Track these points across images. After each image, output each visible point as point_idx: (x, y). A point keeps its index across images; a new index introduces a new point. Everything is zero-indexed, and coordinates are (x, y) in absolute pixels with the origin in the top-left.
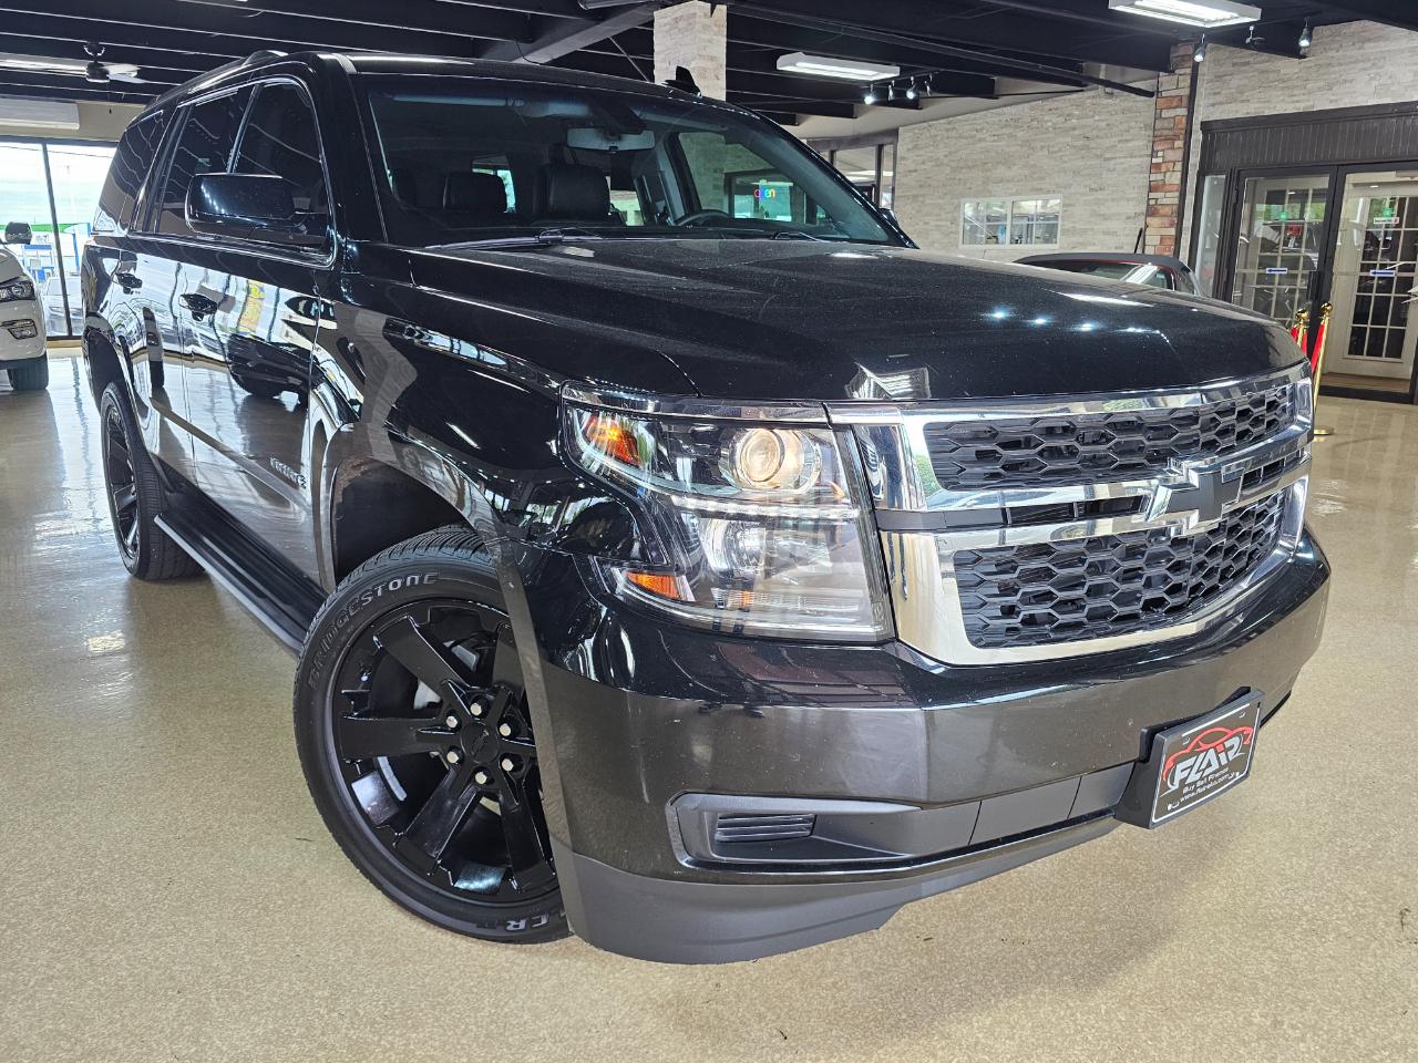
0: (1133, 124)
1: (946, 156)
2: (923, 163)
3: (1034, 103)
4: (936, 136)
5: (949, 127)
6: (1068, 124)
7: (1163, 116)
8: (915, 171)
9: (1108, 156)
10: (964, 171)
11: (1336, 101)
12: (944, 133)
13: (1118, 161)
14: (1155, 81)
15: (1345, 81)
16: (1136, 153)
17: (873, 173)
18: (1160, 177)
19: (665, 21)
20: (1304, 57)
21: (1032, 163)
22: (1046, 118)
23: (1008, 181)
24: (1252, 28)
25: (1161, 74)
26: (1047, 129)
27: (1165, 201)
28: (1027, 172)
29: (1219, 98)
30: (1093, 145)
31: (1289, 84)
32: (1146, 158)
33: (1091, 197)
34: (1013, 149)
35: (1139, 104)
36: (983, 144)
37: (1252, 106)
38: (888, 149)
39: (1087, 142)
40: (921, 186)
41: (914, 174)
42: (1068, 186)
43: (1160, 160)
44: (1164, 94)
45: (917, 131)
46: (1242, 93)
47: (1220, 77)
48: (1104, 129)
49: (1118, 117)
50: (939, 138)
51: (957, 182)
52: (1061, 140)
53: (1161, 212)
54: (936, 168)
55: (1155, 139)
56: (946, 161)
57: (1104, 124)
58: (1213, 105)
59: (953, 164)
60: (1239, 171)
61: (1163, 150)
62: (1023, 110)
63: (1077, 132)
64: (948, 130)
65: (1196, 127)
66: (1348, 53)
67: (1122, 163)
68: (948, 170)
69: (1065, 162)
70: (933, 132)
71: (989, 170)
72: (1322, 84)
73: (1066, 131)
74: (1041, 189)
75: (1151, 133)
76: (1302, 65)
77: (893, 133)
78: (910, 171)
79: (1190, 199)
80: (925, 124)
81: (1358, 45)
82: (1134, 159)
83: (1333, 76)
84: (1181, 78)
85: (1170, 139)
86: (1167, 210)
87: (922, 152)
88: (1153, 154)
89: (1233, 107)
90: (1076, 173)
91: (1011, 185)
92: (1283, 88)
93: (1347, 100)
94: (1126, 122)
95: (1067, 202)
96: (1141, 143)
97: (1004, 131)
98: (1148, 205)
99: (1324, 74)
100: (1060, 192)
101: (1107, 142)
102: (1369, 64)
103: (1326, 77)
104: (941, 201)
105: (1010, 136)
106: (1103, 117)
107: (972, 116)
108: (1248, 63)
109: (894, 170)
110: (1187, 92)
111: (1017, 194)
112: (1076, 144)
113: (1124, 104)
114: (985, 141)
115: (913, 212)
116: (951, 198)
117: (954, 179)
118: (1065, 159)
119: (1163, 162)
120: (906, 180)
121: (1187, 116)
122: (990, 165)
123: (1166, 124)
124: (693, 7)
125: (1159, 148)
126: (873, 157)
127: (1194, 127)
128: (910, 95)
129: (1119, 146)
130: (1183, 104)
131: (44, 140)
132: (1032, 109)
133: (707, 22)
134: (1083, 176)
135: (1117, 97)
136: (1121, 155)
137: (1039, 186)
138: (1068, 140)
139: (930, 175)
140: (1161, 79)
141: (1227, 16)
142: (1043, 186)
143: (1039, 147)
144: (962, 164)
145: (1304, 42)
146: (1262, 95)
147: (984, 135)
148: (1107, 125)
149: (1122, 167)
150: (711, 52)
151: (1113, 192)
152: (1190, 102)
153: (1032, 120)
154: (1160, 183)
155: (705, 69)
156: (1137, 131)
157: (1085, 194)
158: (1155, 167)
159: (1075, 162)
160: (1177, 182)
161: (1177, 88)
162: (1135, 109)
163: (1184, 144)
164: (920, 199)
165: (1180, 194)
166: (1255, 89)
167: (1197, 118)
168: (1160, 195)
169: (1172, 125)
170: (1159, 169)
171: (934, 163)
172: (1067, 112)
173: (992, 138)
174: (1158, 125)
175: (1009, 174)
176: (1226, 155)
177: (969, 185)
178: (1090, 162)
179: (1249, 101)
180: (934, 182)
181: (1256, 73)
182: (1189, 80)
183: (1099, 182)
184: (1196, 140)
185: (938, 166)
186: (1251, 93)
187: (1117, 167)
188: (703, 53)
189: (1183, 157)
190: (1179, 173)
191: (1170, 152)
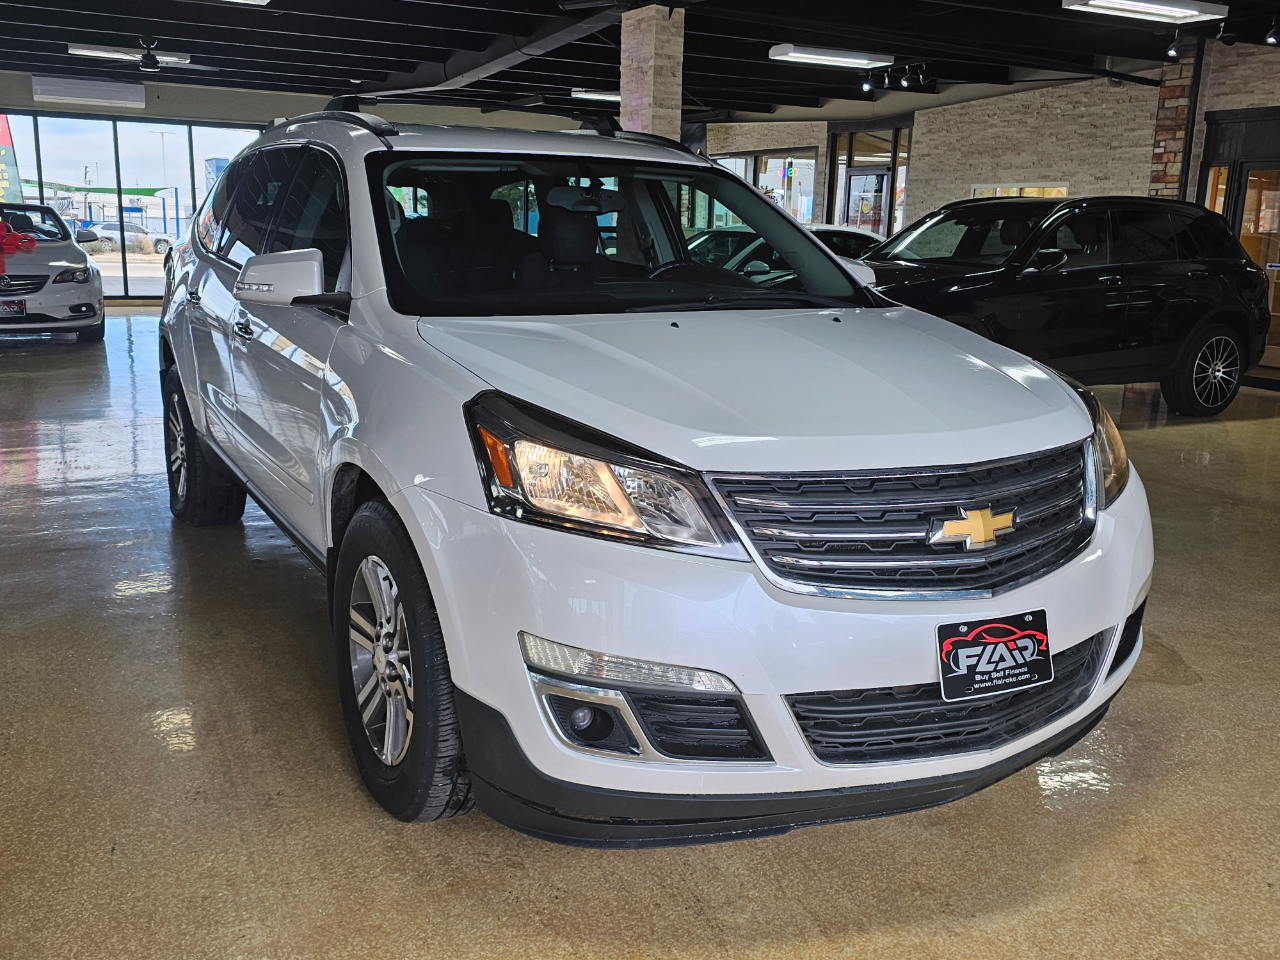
0: (1139, 113)
1: (958, 141)
2: (936, 147)
3: (1044, 90)
4: (949, 120)
5: (963, 111)
6: (1077, 112)
7: (1166, 105)
8: (929, 155)
9: (1114, 144)
10: (974, 156)
12: (958, 118)
13: (1123, 149)
14: (1159, 71)
16: (1141, 142)
18: (1161, 167)
19: (630, 22)
21: (1039, 149)
22: (1056, 105)
23: (1017, 167)
24: (1223, 25)
25: (1165, 63)
26: (1056, 115)
27: (1164, 192)
28: (1035, 159)
29: (1224, 89)
32: (1150, 148)
33: (1098, 186)
34: (1023, 135)
35: (1146, 94)
36: (994, 130)
37: (1256, 97)
38: (905, 132)
39: (1094, 131)
40: (933, 170)
41: (927, 158)
42: (1073, 174)
43: (1161, 150)
44: (1168, 84)
45: (931, 115)
46: (1246, 84)
47: (1225, 67)
48: (1111, 117)
49: (1126, 105)
50: (952, 122)
51: (967, 167)
52: (1069, 127)
54: (947, 153)
55: (1159, 129)
56: (958, 146)
57: (1111, 112)
58: (1217, 95)
59: (965, 149)
60: (1242, 163)
61: (1165, 140)
62: (1034, 97)
63: (1084, 120)
64: (961, 115)
65: (1200, 117)
67: (1128, 153)
68: (959, 155)
69: (1072, 150)
70: (947, 116)
71: (999, 156)
73: (1073, 118)
74: (1049, 176)
75: (1155, 122)
77: (906, 119)
78: (923, 155)
79: (1192, 190)
80: (940, 108)
82: (1139, 149)
84: (1184, 67)
85: (1171, 129)
87: (936, 137)
88: (1156, 145)
89: (1236, 97)
90: (1082, 161)
91: (1018, 172)
94: (1133, 111)
95: (1073, 190)
96: (1147, 132)
97: (1015, 117)
98: (1150, 194)
100: (1065, 180)
101: (1113, 131)
104: (952, 186)
105: (1021, 122)
106: (1110, 105)
107: (986, 101)
108: (1253, 54)
109: (909, 152)
110: (1188, 82)
111: (1025, 180)
112: (1084, 131)
113: (1132, 93)
114: (996, 126)
115: (925, 196)
116: (962, 183)
117: (965, 164)
118: (1072, 146)
119: (1165, 152)
120: (919, 164)
121: (1189, 107)
122: (1000, 151)
123: (1168, 114)
124: (652, 10)
125: (1162, 138)
126: (890, 138)
127: (1197, 118)
128: (904, 83)
129: (1125, 134)
130: (1187, 93)
131: (115, 117)
132: (1042, 95)
133: (665, 23)
134: (1089, 164)
135: (1124, 85)
136: (1127, 144)
137: (1047, 174)
138: (1076, 127)
139: (942, 159)
140: (1165, 68)
141: (1195, 13)
142: (1051, 174)
143: (1047, 134)
144: (973, 149)
145: (1271, 40)
146: (1266, 86)
147: (995, 121)
148: (1115, 113)
149: (1127, 155)
150: (668, 51)
151: (1118, 181)
152: (1194, 92)
153: (1042, 107)
154: (1162, 173)
155: (662, 67)
156: (1142, 120)
157: (1090, 183)
158: (1157, 158)
159: (1082, 150)
160: (1177, 173)
161: (1180, 78)
162: (1141, 98)
163: (1186, 134)
164: (932, 183)
165: (1181, 186)
166: (1259, 80)
167: (1200, 109)
168: (1160, 186)
169: (1174, 115)
170: (1161, 159)
171: (946, 148)
172: (1075, 100)
173: (1002, 124)
174: (1161, 115)
175: (1018, 160)
176: (1229, 146)
177: (979, 171)
178: (1096, 150)
179: (1253, 92)
180: (946, 167)
181: (1261, 65)
182: (1192, 70)
183: (1105, 171)
184: (1200, 131)
185: (951, 150)
186: (1255, 84)
187: (1123, 156)
188: (660, 52)
189: (1185, 148)
190: (1180, 165)
191: (1172, 143)
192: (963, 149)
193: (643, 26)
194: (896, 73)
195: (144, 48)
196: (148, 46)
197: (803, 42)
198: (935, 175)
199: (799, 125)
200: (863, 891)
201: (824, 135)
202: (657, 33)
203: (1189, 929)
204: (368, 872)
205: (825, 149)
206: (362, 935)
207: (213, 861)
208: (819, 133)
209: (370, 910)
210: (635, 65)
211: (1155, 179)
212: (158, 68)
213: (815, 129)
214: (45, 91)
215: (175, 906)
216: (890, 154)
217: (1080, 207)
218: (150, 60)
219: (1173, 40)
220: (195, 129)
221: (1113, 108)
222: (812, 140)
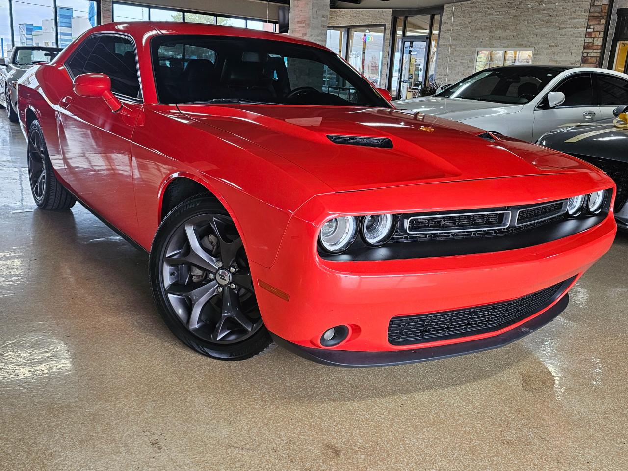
0: (578, 9)
1: (469, 22)
2: (456, 26)
4: (464, 11)
5: (473, 5)
6: (541, 7)
7: (595, 4)
8: (452, 30)
9: (562, 26)
10: (479, 32)
13: (567, 30)
16: (578, 26)
17: (427, 31)
18: (590, 40)
21: (518, 28)
23: (504, 39)
26: (528, 9)
27: (592, 55)
28: (515, 34)
32: (584, 29)
34: (508, 20)
36: (491, 16)
38: (437, 17)
39: (550, 18)
40: (454, 39)
41: (451, 32)
42: (537, 43)
43: (591, 30)
45: (454, 7)
48: (561, 11)
50: (466, 12)
51: (474, 38)
52: (536, 16)
53: (590, 61)
54: (463, 29)
55: (591, 17)
56: (469, 25)
57: (561, 8)
59: (473, 28)
61: (594, 25)
63: (545, 12)
64: (472, 7)
65: (614, 12)
67: (570, 32)
68: (470, 31)
69: (537, 29)
71: (493, 32)
73: (538, 11)
75: (587, 14)
77: (438, 9)
78: (449, 30)
79: (607, 54)
80: (459, 3)
82: (577, 29)
85: (598, 18)
86: (594, 60)
87: (456, 20)
88: (588, 27)
90: (543, 36)
91: (505, 41)
94: (575, 7)
95: (536, 53)
96: (583, 20)
97: (504, 9)
98: (583, 55)
100: (532, 47)
101: (562, 19)
104: (465, 49)
105: (507, 12)
106: (561, 4)
109: (439, 30)
111: (508, 46)
112: (544, 19)
114: (492, 15)
116: (471, 47)
117: (473, 36)
118: (537, 27)
119: (593, 32)
120: (446, 36)
121: (609, 5)
122: (494, 29)
123: (597, 9)
125: (592, 23)
126: (429, 21)
127: (613, 12)
129: (569, 21)
134: (546, 38)
136: (570, 26)
137: (521, 43)
139: (460, 33)
142: (524, 43)
143: (522, 19)
144: (478, 27)
147: (492, 11)
148: (563, 8)
151: (563, 48)
153: (520, 4)
154: (591, 44)
156: (579, 13)
157: (547, 49)
158: (589, 35)
159: (543, 29)
160: (600, 44)
163: (606, 22)
164: (453, 47)
165: (602, 51)
167: (615, 7)
168: (590, 51)
169: (600, 10)
170: (591, 35)
171: (462, 27)
173: (496, 14)
174: (592, 10)
175: (504, 34)
177: (481, 40)
178: (551, 30)
180: (461, 38)
183: (556, 42)
184: (614, 20)
185: (465, 28)
187: (567, 33)
189: (605, 29)
190: (602, 39)
191: (598, 26)
198: (455, 42)
199: (374, 11)
201: (390, 17)
205: (390, 26)
208: (386, 17)
213: (384, 14)
221: (563, 6)
222: (382, 20)
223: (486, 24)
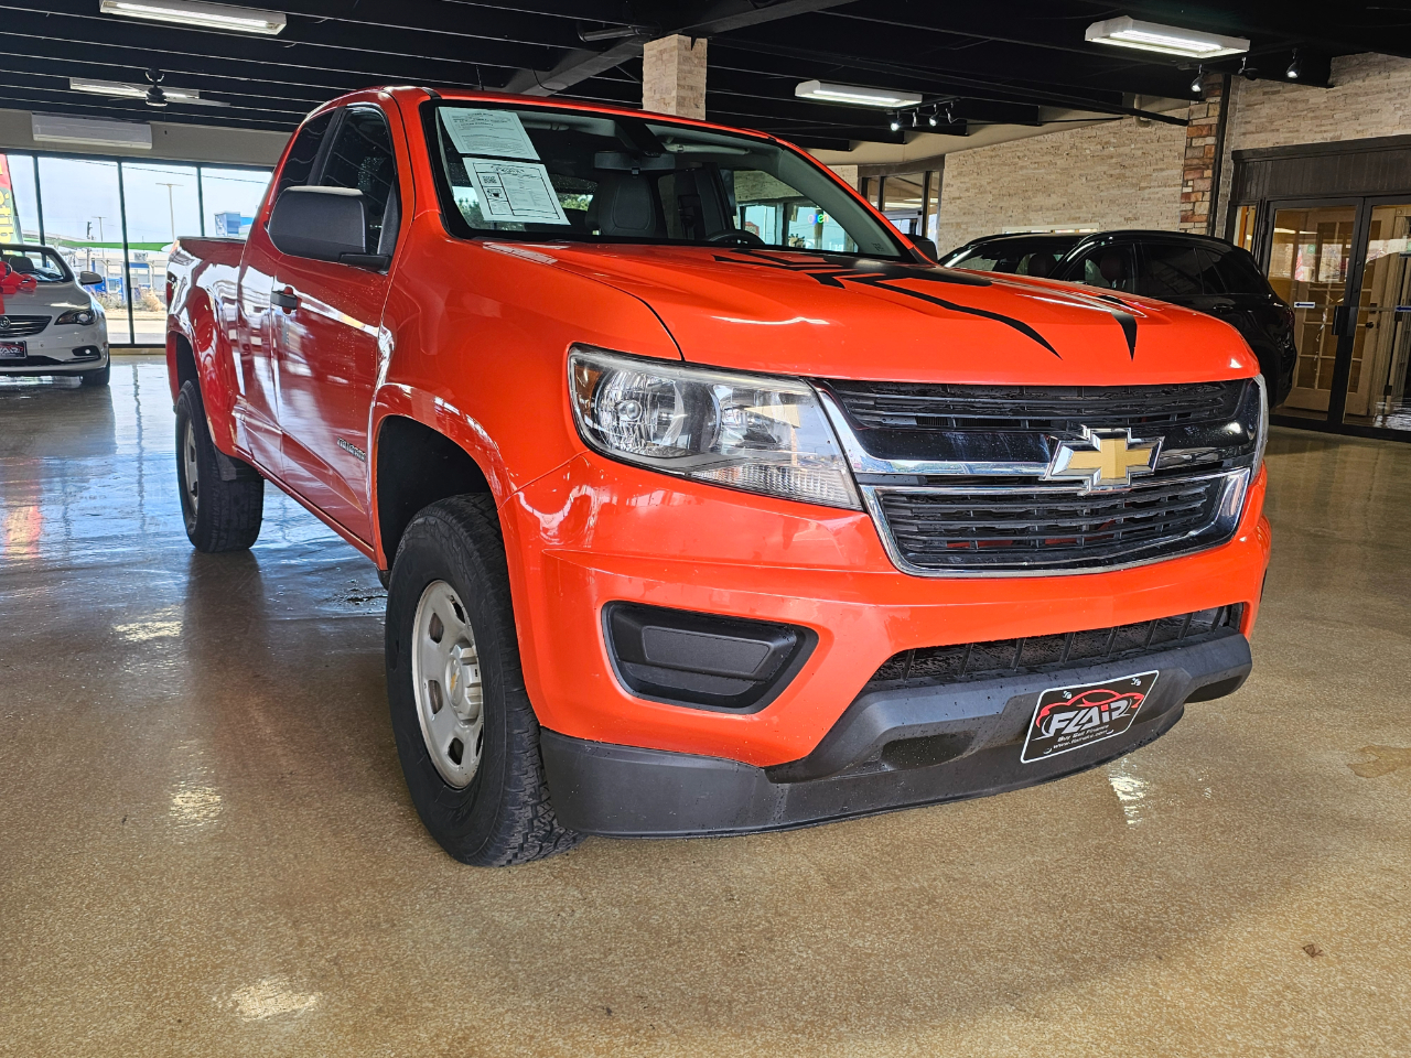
0: (1167, 153)
1: (988, 183)
2: (967, 190)
3: (1074, 131)
4: (980, 163)
5: (993, 154)
6: (1106, 152)
7: (1194, 145)
8: (960, 198)
9: (1143, 184)
10: (1005, 198)
11: (1362, 131)
12: (988, 160)
13: (1152, 190)
14: (1186, 110)
15: (1372, 111)
16: (1169, 182)
18: (1189, 207)
19: (652, 53)
20: (1332, 86)
21: (1070, 191)
22: (1085, 146)
23: (1048, 209)
24: (1244, 60)
25: (1192, 102)
26: (1086, 156)
28: (1065, 200)
29: (1250, 128)
30: (1128, 173)
31: (1318, 113)
32: (1179, 188)
33: (1128, 227)
34: (1053, 177)
35: (1174, 133)
36: (1024, 171)
37: (1282, 135)
38: (935, 175)
39: (1123, 171)
40: (965, 213)
41: (958, 201)
42: (1103, 215)
43: (1190, 190)
45: (961, 158)
46: (1272, 122)
47: (1252, 105)
48: (1140, 157)
49: (1153, 146)
50: (983, 165)
51: (998, 209)
52: (1099, 168)
54: (978, 195)
55: (1187, 168)
56: (989, 188)
57: (1139, 153)
58: (1244, 134)
60: (1269, 202)
61: (1193, 180)
62: (1064, 138)
63: (1114, 160)
64: (992, 157)
65: (1227, 156)
66: (1375, 83)
67: (1153, 193)
68: (990, 198)
69: (1102, 191)
70: (978, 159)
71: (1029, 198)
72: (1348, 114)
73: (1103, 159)
74: (1079, 218)
75: (1183, 161)
76: (1330, 95)
77: (937, 162)
78: (954, 199)
79: (1220, 229)
80: (971, 151)
81: (1384, 74)
82: (1168, 189)
83: (1360, 106)
84: (1211, 106)
85: (1199, 168)
87: (967, 179)
88: (1185, 184)
89: (1262, 136)
90: (1112, 202)
91: (1049, 214)
92: (1312, 118)
93: (1373, 131)
94: (1162, 151)
96: (1176, 172)
97: (1045, 158)
99: (1351, 104)
100: (1095, 221)
101: (1142, 171)
102: (1395, 94)
103: (1353, 107)
104: (983, 229)
105: (1050, 163)
106: (1139, 145)
107: (1016, 142)
108: (1279, 92)
109: (940, 197)
110: (1214, 120)
111: (1056, 222)
112: (1113, 172)
113: (1159, 133)
114: (1026, 168)
115: (957, 239)
116: (994, 226)
117: (996, 206)
118: (1102, 188)
119: (1193, 192)
120: (951, 207)
121: (1216, 146)
122: (1030, 193)
123: (1197, 153)
124: (673, 40)
125: (1190, 177)
126: (921, 182)
127: (1224, 157)
128: (933, 122)
129: (1154, 175)
130: (1214, 132)
131: (120, 158)
132: (1072, 136)
133: (688, 53)
134: (1119, 205)
135: (1153, 125)
136: (1156, 184)
137: (1077, 215)
138: (1105, 168)
139: (973, 202)
140: (1192, 107)
141: (1218, 47)
142: (1081, 215)
143: (1077, 175)
144: (1004, 191)
145: (1292, 74)
146: (1291, 125)
147: (1025, 162)
148: (1143, 153)
149: (1157, 196)
150: (690, 82)
151: (1147, 221)
152: (1221, 130)
153: (1071, 148)
154: (1190, 213)
155: (684, 98)
156: (1170, 160)
157: (1120, 224)
158: (1186, 197)
159: (1112, 192)
160: (1206, 212)
161: (1207, 117)
162: (1169, 138)
163: (1214, 173)
164: (964, 226)
165: (1209, 225)
166: (1284, 118)
167: (1227, 148)
168: (1189, 224)
169: (1202, 155)
170: (1190, 198)
171: (977, 191)
172: (1104, 140)
173: (1033, 166)
174: (1189, 154)
175: (1048, 202)
176: (1257, 185)
177: (1010, 213)
178: (1126, 191)
179: (1278, 130)
180: (977, 211)
181: (1286, 103)
182: (1218, 109)
183: (1134, 211)
184: (1228, 170)
185: (981, 193)
186: (1281, 122)
187: (1152, 196)
188: (682, 83)
189: (1212, 187)
190: (1208, 204)
191: (1200, 182)
192: (995, 192)
193: (665, 56)
194: (924, 112)
195: (150, 83)
196: (156, 79)
197: (830, 78)
198: (966, 219)
200: (867, 846)
202: (679, 63)
203: (1179, 874)
204: (381, 837)
206: (373, 887)
207: (224, 828)
209: (381, 867)
210: (657, 96)
211: (1184, 219)
212: (165, 102)
214: (45, 129)
215: (188, 865)
216: (920, 200)
217: (1106, 240)
218: (156, 95)
219: (1198, 75)
220: (204, 171)
221: (1142, 148)
223: (1016, 184)
